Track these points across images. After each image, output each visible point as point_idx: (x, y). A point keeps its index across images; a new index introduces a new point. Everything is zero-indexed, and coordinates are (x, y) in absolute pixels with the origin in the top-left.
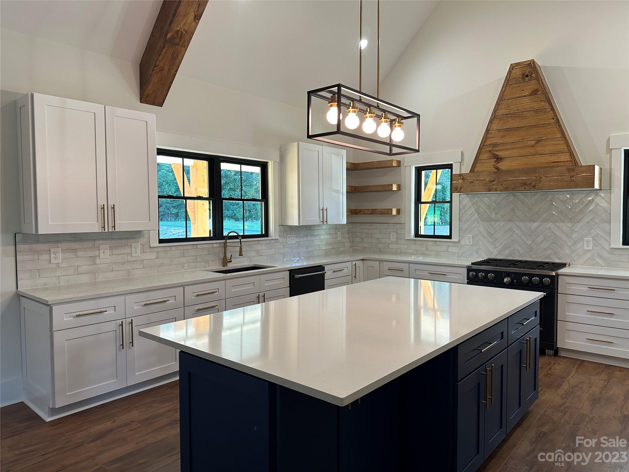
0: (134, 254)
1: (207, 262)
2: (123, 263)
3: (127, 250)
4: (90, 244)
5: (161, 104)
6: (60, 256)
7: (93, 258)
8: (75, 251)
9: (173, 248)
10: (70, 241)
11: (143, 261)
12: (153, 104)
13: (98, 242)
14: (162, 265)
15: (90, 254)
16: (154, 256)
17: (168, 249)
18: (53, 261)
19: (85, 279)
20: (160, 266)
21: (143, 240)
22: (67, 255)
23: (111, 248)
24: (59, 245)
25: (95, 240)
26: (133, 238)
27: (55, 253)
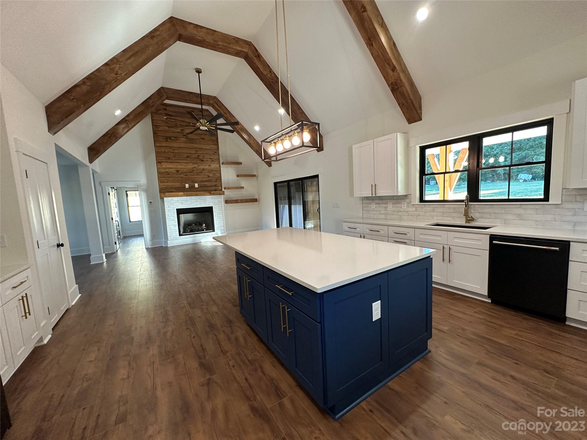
0: (403, 208)
1: (453, 217)
2: (398, 212)
3: (400, 206)
4: (384, 201)
5: (420, 119)
6: (374, 205)
7: (386, 208)
8: (379, 204)
9: (426, 206)
10: (377, 200)
11: (408, 211)
12: (415, 121)
13: (387, 201)
14: (419, 215)
15: (384, 206)
16: (414, 209)
17: (423, 206)
18: (372, 207)
19: (383, 216)
20: (417, 216)
21: (408, 201)
22: (377, 206)
23: (393, 204)
24: (374, 201)
25: (387, 200)
26: (403, 199)
27: (373, 204)
